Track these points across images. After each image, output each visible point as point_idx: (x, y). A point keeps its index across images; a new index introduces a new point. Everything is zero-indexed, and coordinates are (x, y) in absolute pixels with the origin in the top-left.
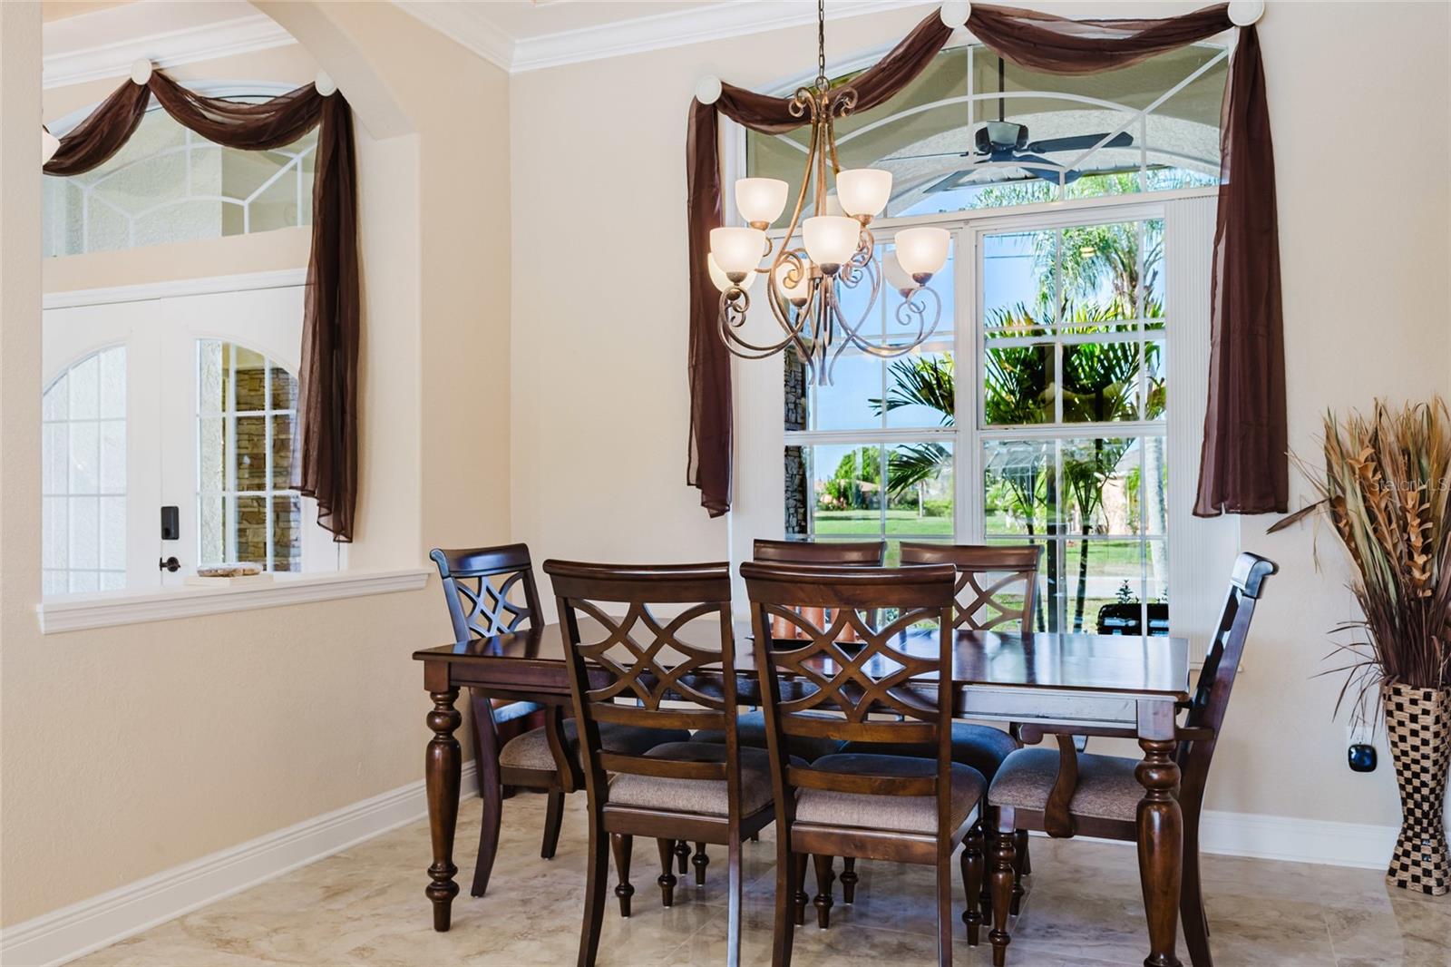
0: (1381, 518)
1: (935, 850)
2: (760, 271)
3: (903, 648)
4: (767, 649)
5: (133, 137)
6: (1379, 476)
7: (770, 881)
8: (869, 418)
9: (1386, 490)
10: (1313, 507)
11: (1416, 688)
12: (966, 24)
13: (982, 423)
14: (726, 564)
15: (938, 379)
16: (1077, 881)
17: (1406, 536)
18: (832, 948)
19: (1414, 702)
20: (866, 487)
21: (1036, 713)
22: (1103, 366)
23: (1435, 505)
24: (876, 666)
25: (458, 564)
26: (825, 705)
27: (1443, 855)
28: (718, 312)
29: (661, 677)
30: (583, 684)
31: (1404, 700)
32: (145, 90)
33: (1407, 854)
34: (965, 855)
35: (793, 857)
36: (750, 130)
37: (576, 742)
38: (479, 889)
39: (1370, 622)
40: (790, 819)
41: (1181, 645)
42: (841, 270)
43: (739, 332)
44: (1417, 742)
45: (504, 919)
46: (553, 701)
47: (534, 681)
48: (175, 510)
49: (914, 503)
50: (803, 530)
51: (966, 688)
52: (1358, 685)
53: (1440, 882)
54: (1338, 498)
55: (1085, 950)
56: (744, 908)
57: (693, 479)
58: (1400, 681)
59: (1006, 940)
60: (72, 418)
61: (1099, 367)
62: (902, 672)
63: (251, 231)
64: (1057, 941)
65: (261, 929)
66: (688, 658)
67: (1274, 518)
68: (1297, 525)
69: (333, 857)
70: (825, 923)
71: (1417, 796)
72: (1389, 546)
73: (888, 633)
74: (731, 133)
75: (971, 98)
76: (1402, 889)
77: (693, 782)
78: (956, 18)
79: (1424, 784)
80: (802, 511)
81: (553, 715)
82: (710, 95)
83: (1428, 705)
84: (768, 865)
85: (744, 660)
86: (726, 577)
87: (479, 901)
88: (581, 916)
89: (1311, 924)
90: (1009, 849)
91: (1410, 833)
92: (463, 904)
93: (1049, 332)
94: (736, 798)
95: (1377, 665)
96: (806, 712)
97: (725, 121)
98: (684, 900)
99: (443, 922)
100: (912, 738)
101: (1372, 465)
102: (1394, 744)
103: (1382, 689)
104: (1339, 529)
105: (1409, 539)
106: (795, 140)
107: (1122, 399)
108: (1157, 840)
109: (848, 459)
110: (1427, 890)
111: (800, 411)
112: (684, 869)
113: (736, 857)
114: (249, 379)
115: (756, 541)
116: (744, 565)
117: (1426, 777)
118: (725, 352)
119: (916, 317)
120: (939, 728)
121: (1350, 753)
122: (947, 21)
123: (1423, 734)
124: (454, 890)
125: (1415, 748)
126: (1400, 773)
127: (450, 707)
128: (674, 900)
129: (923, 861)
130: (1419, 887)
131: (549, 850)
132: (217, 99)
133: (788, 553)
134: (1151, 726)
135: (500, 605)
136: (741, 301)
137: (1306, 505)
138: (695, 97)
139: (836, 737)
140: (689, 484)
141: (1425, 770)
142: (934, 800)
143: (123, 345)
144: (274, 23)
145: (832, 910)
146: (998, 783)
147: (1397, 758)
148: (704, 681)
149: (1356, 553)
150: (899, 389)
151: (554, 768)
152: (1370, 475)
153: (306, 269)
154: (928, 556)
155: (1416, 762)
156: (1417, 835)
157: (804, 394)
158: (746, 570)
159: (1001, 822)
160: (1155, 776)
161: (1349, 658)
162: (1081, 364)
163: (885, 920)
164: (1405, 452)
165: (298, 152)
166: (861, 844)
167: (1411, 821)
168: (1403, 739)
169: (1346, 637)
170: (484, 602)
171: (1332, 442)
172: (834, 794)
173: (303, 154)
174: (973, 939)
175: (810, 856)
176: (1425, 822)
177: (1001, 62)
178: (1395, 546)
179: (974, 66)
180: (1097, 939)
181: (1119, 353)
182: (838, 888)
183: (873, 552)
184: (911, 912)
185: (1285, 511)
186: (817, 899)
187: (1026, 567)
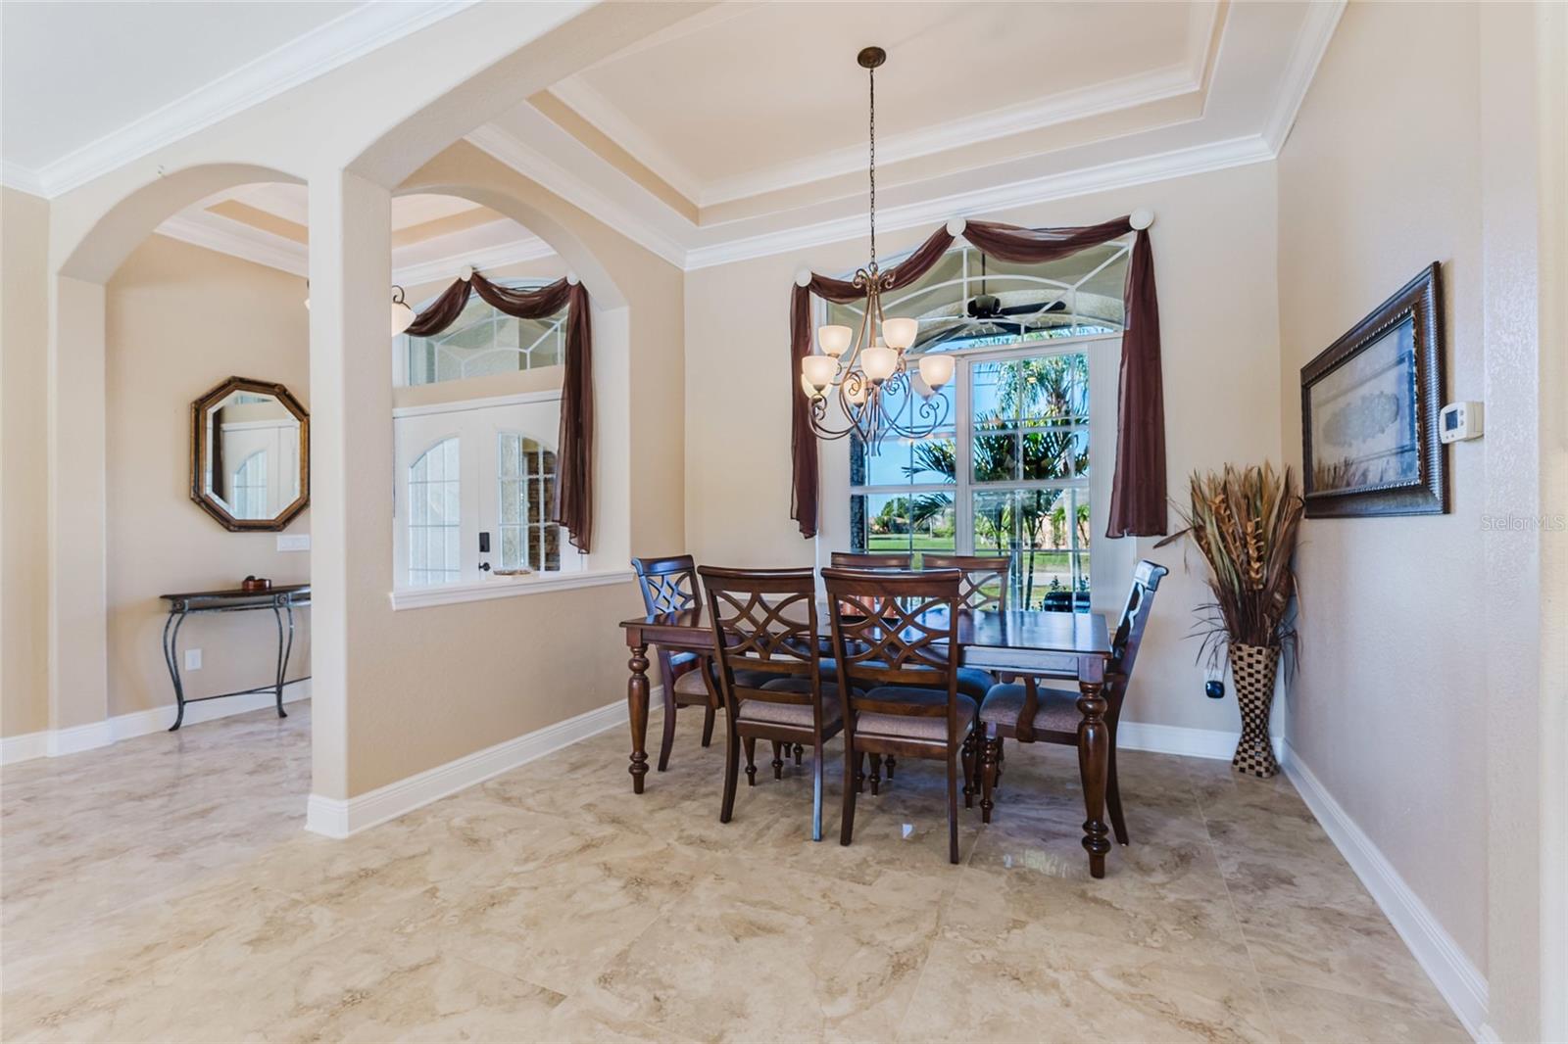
0: (1229, 539)
1: (945, 750)
2: (834, 385)
3: (924, 621)
4: (838, 622)
5: (462, 313)
6: (1228, 512)
7: (840, 764)
8: (903, 478)
9: (1233, 521)
10: (1184, 532)
11: (1251, 646)
12: (963, 234)
13: (973, 480)
14: (812, 569)
15: (943, 455)
16: (1033, 765)
17: (1246, 551)
18: (881, 809)
19: (1250, 655)
20: (899, 521)
21: (1011, 664)
22: (1043, 447)
23: (1266, 531)
24: (908, 633)
25: (648, 566)
26: (873, 659)
27: (1269, 752)
28: (808, 412)
29: (771, 640)
30: (723, 643)
31: (1244, 654)
32: (469, 284)
33: (1245, 751)
34: (964, 751)
35: (855, 752)
36: (830, 302)
37: (719, 679)
38: (663, 766)
39: (1221, 604)
40: (853, 730)
41: (1100, 619)
42: (885, 383)
43: (822, 424)
44: (1253, 680)
45: (677, 786)
46: (706, 653)
47: (693, 641)
48: (488, 534)
49: (927, 530)
50: (862, 546)
51: (966, 648)
52: (1213, 643)
53: (1267, 770)
54: (1200, 526)
55: (1040, 812)
56: (824, 781)
57: (794, 516)
58: (1241, 642)
59: (991, 805)
60: (429, 479)
61: (1040, 447)
62: (926, 638)
63: (532, 367)
64: (1022, 806)
65: (530, 791)
66: (788, 629)
67: (1158, 539)
68: (1172, 544)
69: (577, 744)
70: (875, 792)
71: (1252, 715)
72: (1234, 557)
73: (916, 613)
74: (818, 304)
75: (965, 280)
76: (1242, 774)
77: (792, 706)
78: (956, 229)
79: (1257, 707)
80: (861, 534)
81: (706, 662)
82: (805, 281)
83: (1260, 658)
84: (840, 753)
85: (824, 629)
86: (811, 577)
87: (663, 774)
88: (723, 785)
89: (1186, 796)
90: (992, 749)
91: (1247, 738)
92: (652, 776)
93: (1010, 426)
94: (819, 716)
95: (1226, 632)
96: (864, 663)
97: (813, 297)
98: (788, 775)
99: (639, 789)
100: (932, 680)
101: (1223, 506)
102: (1237, 682)
103: (1229, 647)
104: (1201, 545)
105: (1248, 552)
106: (856, 307)
107: (1054, 467)
108: (1091, 748)
109: (889, 504)
110: (1259, 774)
111: (860, 474)
112: (788, 755)
113: (819, 753)
114: (531, 457)
115: (833, 553)
116: (823, 569)
117: (1258, 703)
118: (814, 437)
119: (932, 412)
120: (949, 675)
121: (1207, 686)
122: (950, 232)
123: (1257, 676)
124: (645, 768)
125: (1251, 685)
126: (1240, 700)
127: (642, 656)
128: (782, 775)
129: (939, 757)
130: (1253, 772)
131: (706, 742)
132: (514, 289)
133: (852, 561)
134: (1088, 674)
135: (676, 591)
136: (822, 404)
137: (1179, 531)
138: (795, 283)
139: (882, 678)
140: (792, 518)
141: (1257, 698)
142: (945, 719)
143: (456, 436)
144: (543, 242)
145: (880, 784)
146: (986, 707)
147: (1239, 691)
148: (799, 642)
149: (1212, 561)
150: (920, 461)
151: (707, 694)
152: (1222, 512)
153: (561, 390)
154: (940, 563)
155: (1251, 693)
156: (1252, 739)
157: (863, 465)
158: (825, 573)
159: (988, 732)
160: (1090, 706)
161: (1207, 627)
162: (1029, 446)
163: (914, 790)
164: (1246, 497)
165: (558, 320)
166: (899, 747)
167: (1248, 730)
168: (1243, 678)
169: (1205, 614)
170: (666, 591)
171: (1196, 491)
172: (882, 714)
173: (560, 322)
174: (969, 804)
175: (866, 754)
176: (1257, 731)
177: (983, 256)
178: (1238, 556)
179: (968, 260)
180: (1048, 804)
181: (1053, 439)
182: (883, 769)
183: (905, 561)
184: (930, 785)
185: (1165, 535)
186: (871, 777)
187: (1002, 570)
